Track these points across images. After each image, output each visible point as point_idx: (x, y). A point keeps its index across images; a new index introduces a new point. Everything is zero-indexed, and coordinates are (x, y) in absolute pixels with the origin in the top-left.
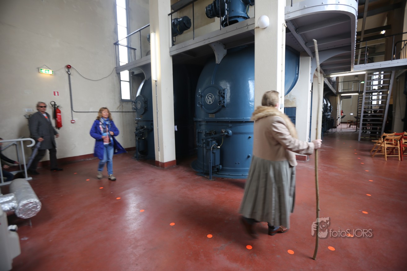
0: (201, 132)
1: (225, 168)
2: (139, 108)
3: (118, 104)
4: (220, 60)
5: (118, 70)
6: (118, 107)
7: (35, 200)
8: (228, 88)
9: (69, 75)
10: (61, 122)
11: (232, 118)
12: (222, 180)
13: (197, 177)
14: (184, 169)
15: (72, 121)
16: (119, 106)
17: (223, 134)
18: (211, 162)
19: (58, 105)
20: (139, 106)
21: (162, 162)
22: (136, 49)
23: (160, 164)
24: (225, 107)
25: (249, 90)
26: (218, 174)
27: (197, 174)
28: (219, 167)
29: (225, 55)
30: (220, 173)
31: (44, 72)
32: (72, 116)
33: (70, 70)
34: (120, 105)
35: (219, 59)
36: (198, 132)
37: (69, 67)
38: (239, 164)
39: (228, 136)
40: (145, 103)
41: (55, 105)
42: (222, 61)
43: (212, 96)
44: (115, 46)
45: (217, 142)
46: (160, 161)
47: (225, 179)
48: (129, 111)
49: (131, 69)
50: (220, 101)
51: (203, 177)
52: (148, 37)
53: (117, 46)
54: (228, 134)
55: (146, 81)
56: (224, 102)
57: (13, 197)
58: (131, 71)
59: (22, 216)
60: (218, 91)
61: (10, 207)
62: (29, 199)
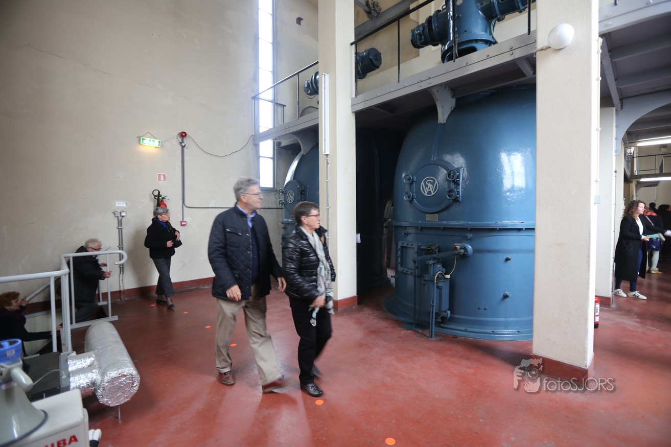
0: (409, 246)
1: (457, 316)
2: (290, 201)
4: (446, 117)
5: (256, 139)
7: (130, 370)
8: (464, 165)
9: (183, 147)
11: (472, 223)
12: (454, 339)
13: (404, 332)
14: (373, 314)
15: (181, 222)
17: (457, 252)
18: (435, 304)
19: (162, 197)
20: (290, 199)
22: (285, 106)
24: (459, 201)
25: (502, 167)
26: (443, 328)
27: (400, 324)
28: (446, 314)
29: (453, 109)
30: (445, 326)
31: (147, 144)
32: (183, 215)
33: (185, 139)
35: (443, 116)
36: (402, 247)
37: (184, 134)
38: (485, 309)
39: (464, 256)
40: (301, 193)
41: (159, 195)
42: (448, 118)
44: (253, 101)
45: (443, 266)
47: (460, 338)
49: (278, 137)
50: (451, 191)
51: (415, 331)
52: (306, 86)
53: (256, 101)
54: (466, 253)
55: (303, 156)
56: (458, 191)
57: (92, 359)
58: (276, 141)
59: (107, 402)
60: (447, 171)
61: (87, 380)
62: (120, 369)
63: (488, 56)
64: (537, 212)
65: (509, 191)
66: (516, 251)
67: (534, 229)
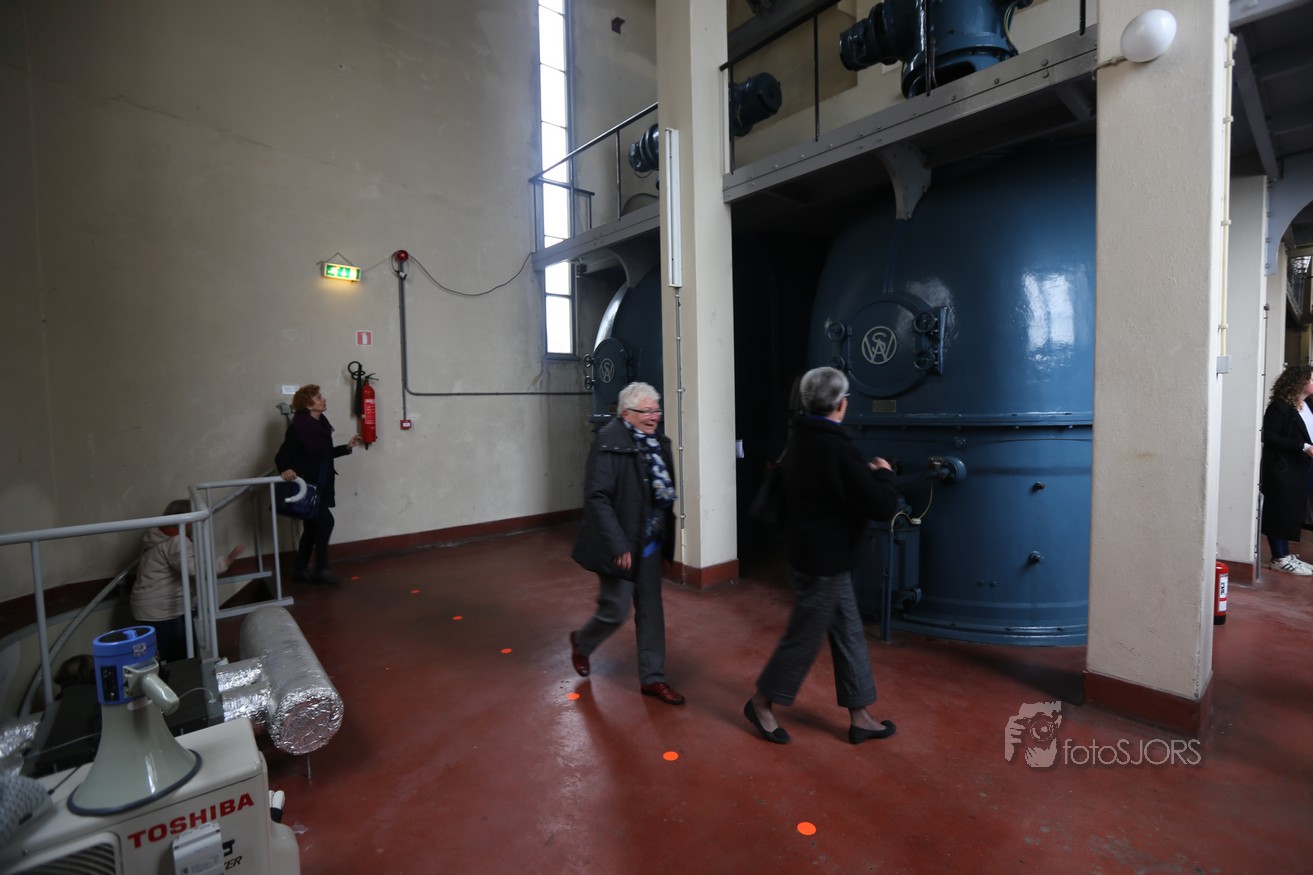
1: (936, 599)
2: (607, 379)
3: (536, 369)
4: (912, 207)
5: (539, 260)
6: (536, 379)
7: (325, 690)
8: (948, 301)
9: (402, 280)
10: (374, 425)
11: (966, 416)
15: (402, 422)
16: (540, 375)
17: (936, 473)
18: (891, 575)
19: (366, 375)
20: (607, 373)
21: (694, 565)
22: (593, 194)
23: (684, 574)
24: (937, 373)
25: (1027, 303)
26: (907, 621)
28: (913, 594)
29: (925, 190)
30: (912, 618)
31: (335, 276)
32: (404, 408)
33: (405, 265)
34: (542, 372)
35: (905, 204)
37: (403, 255)
38: (992, 585)
39: (950, 482)
41: (360, 371)
42: (916, 208)
43: (889, 335)
44: (532, 186)
45: (908, 502)
46: (685, 561)
47: (941, 642)
48: (568, 391)
49: (581, 255)
50: (922, 353)
52: (633, 153)
53: (537, 187)
54: (953, 475)
55: (629, 291)
56: (936, 354)
57: (258, 671)
58: (577, 264)
59: (289, 746)
60: (914, 314)
61: (252, 708)
62: (308, 688)
63: (997, 81)
64: (1098, 392)
65: (1041, 351)
66: (1055, 472)
67: (1089, 427)
